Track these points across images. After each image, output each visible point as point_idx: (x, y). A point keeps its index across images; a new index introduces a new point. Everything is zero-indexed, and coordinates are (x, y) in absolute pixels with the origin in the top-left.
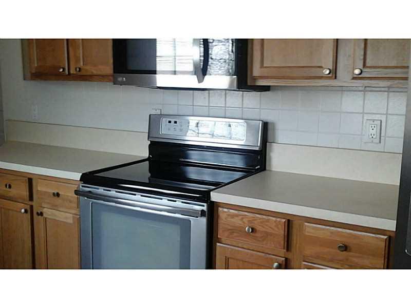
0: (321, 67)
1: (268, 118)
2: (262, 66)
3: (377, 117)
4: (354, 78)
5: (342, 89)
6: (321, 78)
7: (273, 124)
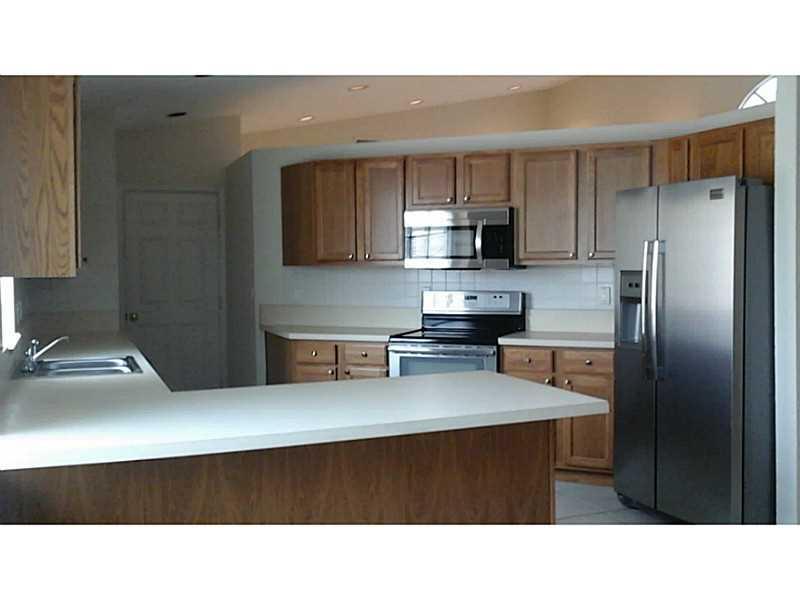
0: (567, 252)
1: (526, 290)
2: (525, 251)
3: (607, 285)
4: (589, 259)
5: (581, 266)
6: (567, 259)
7: (530, 295)
